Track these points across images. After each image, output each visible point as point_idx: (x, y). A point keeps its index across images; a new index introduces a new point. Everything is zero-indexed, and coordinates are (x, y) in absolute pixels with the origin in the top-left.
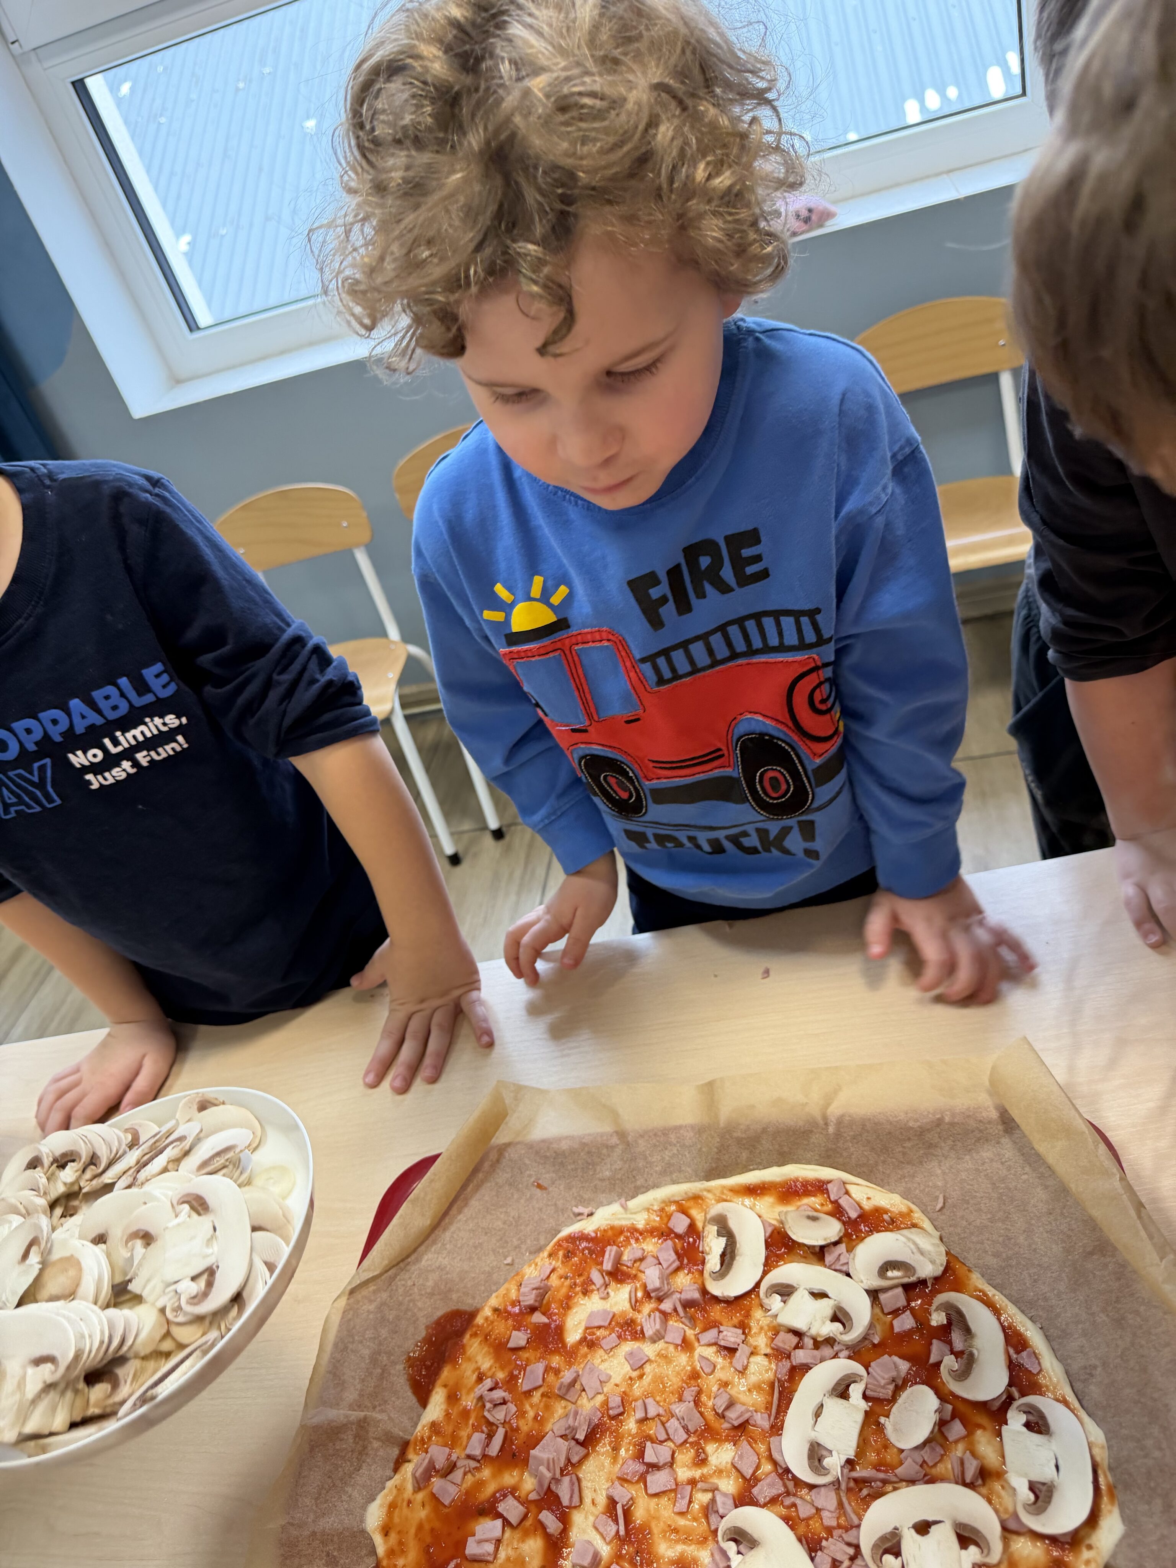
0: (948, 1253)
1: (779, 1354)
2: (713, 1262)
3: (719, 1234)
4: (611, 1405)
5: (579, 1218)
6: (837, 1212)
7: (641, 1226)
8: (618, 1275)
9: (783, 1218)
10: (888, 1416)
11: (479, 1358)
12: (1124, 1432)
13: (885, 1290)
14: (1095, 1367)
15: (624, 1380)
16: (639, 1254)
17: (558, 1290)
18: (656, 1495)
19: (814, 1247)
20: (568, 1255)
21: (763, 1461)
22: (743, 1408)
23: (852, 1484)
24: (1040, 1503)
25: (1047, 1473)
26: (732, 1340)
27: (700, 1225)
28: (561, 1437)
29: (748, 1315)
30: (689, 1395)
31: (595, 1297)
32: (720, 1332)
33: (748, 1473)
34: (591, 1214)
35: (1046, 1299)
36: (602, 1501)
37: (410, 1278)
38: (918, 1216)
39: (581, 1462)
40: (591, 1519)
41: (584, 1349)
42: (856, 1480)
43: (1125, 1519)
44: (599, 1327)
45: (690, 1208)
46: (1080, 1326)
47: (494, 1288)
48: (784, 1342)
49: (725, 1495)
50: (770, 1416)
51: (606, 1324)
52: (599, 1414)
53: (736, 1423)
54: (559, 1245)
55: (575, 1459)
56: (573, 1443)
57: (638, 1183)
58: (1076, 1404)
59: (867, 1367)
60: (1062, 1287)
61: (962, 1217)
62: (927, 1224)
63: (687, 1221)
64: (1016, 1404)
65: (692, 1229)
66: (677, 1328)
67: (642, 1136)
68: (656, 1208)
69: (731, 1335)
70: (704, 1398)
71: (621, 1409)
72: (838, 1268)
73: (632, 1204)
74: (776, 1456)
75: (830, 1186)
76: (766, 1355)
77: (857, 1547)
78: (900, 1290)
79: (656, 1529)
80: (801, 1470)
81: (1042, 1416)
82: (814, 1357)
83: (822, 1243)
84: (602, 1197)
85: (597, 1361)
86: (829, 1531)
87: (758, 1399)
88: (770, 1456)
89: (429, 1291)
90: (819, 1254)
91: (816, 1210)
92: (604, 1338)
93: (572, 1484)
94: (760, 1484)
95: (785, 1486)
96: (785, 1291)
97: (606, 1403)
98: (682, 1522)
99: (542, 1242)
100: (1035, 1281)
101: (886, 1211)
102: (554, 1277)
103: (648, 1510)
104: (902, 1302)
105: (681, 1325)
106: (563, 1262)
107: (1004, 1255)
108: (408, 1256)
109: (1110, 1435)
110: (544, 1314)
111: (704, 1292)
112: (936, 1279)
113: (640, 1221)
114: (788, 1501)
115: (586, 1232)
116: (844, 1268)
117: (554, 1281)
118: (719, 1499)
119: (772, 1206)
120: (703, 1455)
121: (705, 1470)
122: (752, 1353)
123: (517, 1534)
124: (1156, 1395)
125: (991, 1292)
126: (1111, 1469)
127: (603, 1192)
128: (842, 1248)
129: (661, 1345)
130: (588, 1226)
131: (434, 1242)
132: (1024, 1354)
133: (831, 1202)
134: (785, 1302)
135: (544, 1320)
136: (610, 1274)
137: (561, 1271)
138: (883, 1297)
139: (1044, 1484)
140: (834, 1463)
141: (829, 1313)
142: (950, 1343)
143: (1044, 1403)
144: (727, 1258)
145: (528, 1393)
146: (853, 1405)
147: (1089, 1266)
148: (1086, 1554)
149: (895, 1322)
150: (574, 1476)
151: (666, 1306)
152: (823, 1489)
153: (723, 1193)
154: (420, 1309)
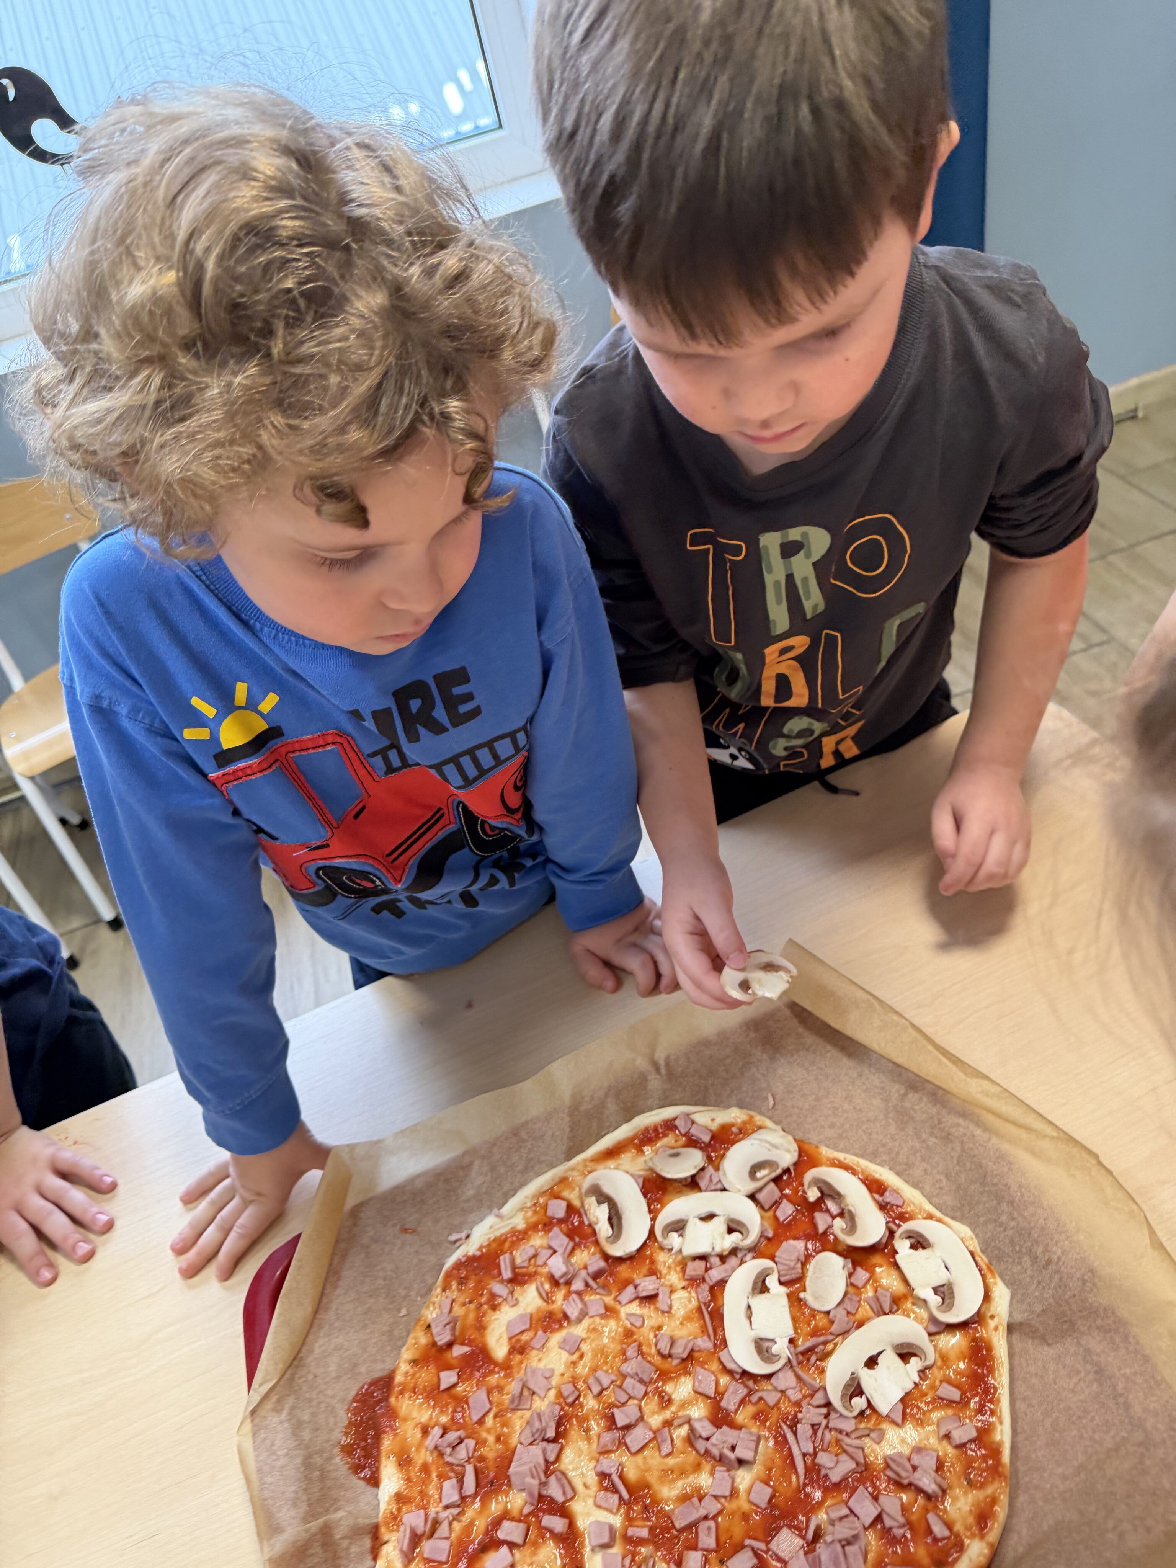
0: (796, 1140)
1: (694, 1282)
2: (604, 1229)
3: (599, 1202)
4: (565, 1394)
5: (457, 1244)
6: (692, 1142)
7: (521, 1225)
8: (519, 1279)
9: (651, 1164)
10: (805, 1290)
11: (415, 1414)
12: (981, 1219)
13: (760, 1190)
14: (941, 1181)
15: (567, 1367)
16: (531, 1252)
17: (466, 1316)
18: (641, 1450)
19: (686, 1179)
20: (462, 1282)
21: (719, 1376)
22: (685, 1341)
23: (801, 1358)
24: (947, 1301)
25: (942, 1277)
26: (651, 1287)
27: (576, 1203)
28: (531, 1444)
29: (653, 1262)
30: (631, 1352)
31: (505, 1308)
32: (636, 1287)
33: (712, 1393)
34: (468, 1237)
35: (884, 1145)
36: (592, 1479)
37: (309, 1372)
38: (759, 1119)
39: (558, 1458)
40: (590, 1501)
41: (518, 1357)
42: (803, 1353)
43: (1008, 1284)
44: (522, 1332)
45: (560, 1192)
46: (918, 1155)
47: (400, 1343)
48: (694, 1270)
49: (700, 1420)
50: (709, 1336)
51: (528, 1326)
52: (558, 1408)
53: (685, 1356)
54: (449, 1276)
55: (552, 1458)
56: (545, 1444)
57: (505, 1189)
58: (939, 1214)
59: (772, 1258)
60: (892, 1129)
61: (793, 1107)
62: (769, 1123)
63: (564, 1204)
64: (897, 1235)
65: (571, 1209)
66: (596, 1301)
67: (494, 1145)
68: (529, 1204)
69: (647, 1285)
70: (645, 1349)
71: (577, 1393)
72: (713, 1188)
73: (506, 1209)
74: (730, 1366)
75: (677, 1122)
76: (683, 1288)
77: (828, 1404)
78: (772, 1185)
79: (652, 1479)
80: (757, 1367)
81: (920, 1235)
82: (726, 1271)
83: (693, 1171)
84: (472, 1217)
85: (534, 1363)
86: (798, 1404)
87: (693, 1327)
88: (724, 1367)
89: (333, 1375)
90: (692, 1184)
91: (673, 1148)
92: (532, 1339)
93: (559, 1480)
94: (726, 1396)
95: (746, 1386)
96: (679, 1227)
97: (560, 1394)
98: (671, 1461)
99: (430, 1281)
100: (870, 1134)
101: (733, 1125)
102: (456, 1307)
103: (638, 1467)
104: (777, 1194)
105: (598, 1297)
106: (459, 1290)
107: (838, 1124)
108: (299, 1352)
109: (973, 1226)
110: (462, 1344)
111: (606, 1257)
112: (795, 1164)
113: (519, 1223)
114: (754, 1398)
115: (470, 1254)
116: (719, 1186)
117: (458, 1311)
118: (697, 1426)
119: (633, 1159)
120: (666, 1398)
121: (673, 1408)
122: (671, 1292)
123: (527, 1550)
124: (995, 1181)
125: (841, 1156)
126: (983, 1252)
127: (472, 1211)
128: (710, 1170)
129: (586, 1322)
130: (470, 1248)
131: (320, 1327)
132: (887, 1194)
133: (684, 1135)
134: (681, 1235)
135: (466, 1349)
136: (511, 1281)
137: (461, 1300)
138: (760, 1196)
139: (943, 1286)
140: (781, 1347)
141: (724, 1228)
142: (828, 1211)
143: (918, 1225)
144: (615, 1221)
145: (481, 1421)
146: (775, 1295)
147: (907, 1104)
148: (992, 1324)
149: (778, 1213)
150: (558, 1473)
151: (578, 1285)
152: (780, 1374)
153: (586, 1166)
154: (332, 1397)
